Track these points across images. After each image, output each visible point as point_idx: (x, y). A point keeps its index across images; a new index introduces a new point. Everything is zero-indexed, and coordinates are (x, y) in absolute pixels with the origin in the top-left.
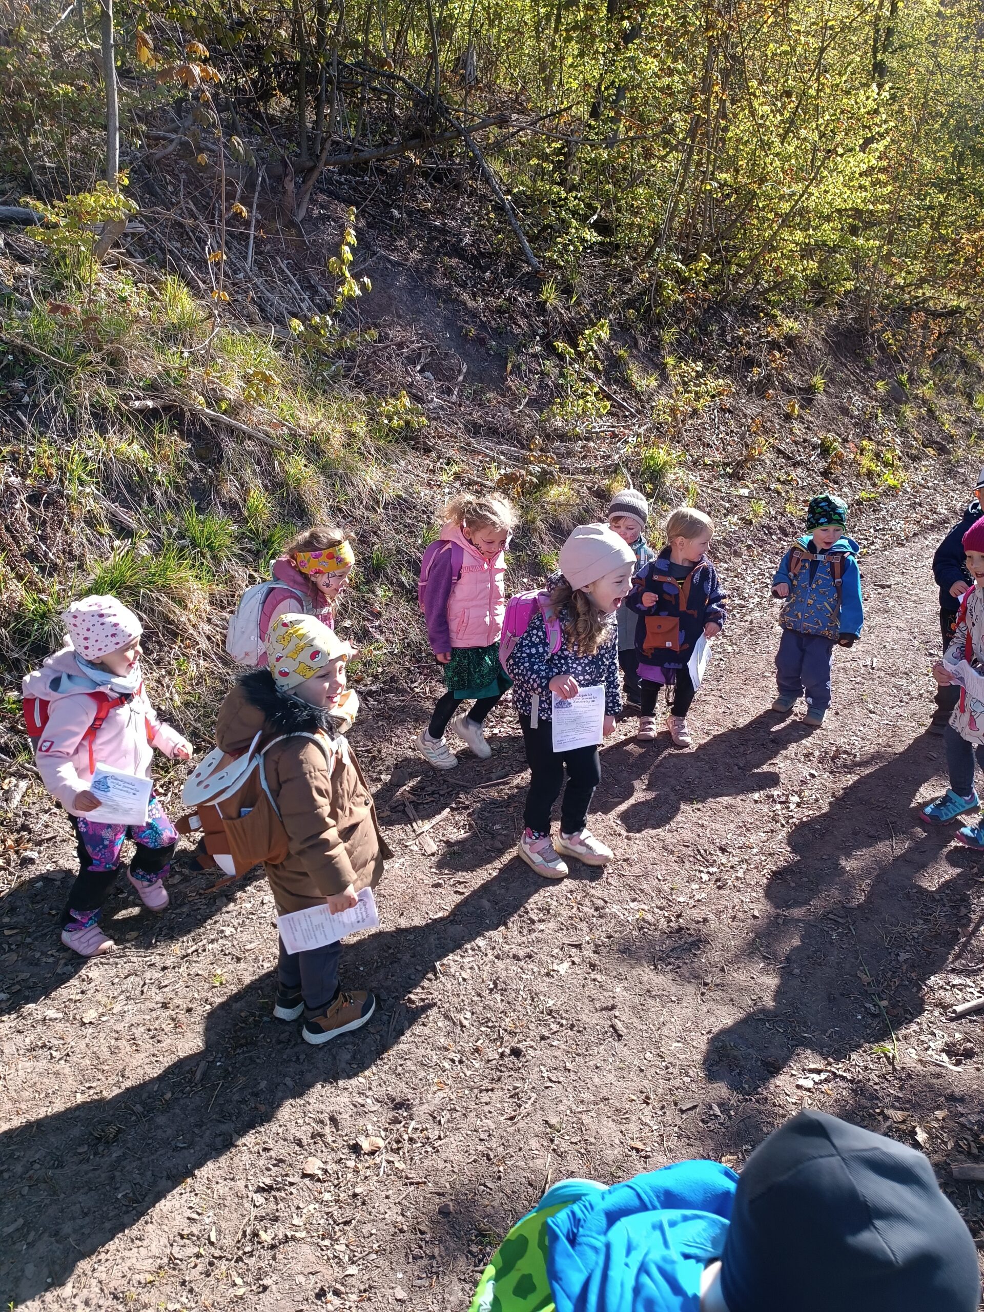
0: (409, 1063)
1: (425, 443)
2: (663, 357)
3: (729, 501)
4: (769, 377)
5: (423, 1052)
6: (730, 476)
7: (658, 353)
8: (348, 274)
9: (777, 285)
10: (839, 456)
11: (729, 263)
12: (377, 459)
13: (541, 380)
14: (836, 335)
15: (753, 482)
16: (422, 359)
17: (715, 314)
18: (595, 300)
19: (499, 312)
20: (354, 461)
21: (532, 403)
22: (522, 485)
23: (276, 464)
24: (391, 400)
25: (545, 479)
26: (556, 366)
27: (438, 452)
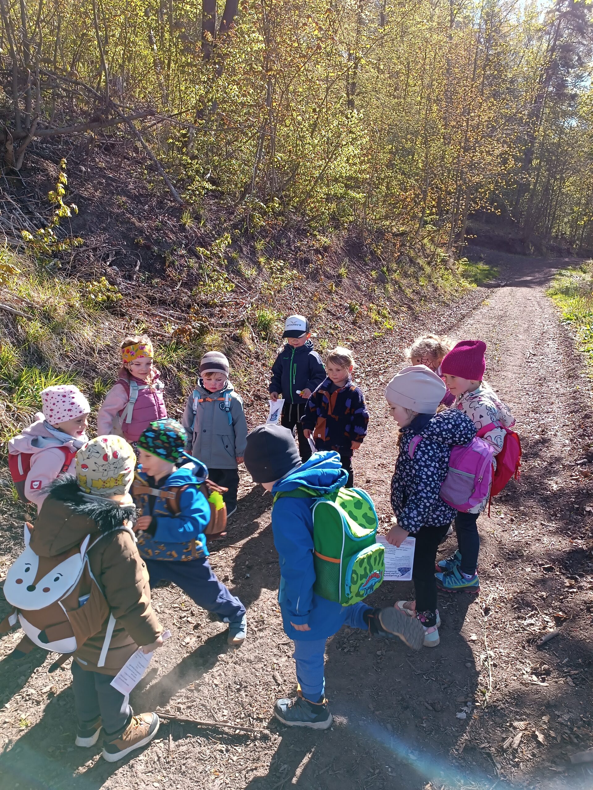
1: (120, 310)
2: (258, 258)
4: (317, 269)
7: (255, 255)
8: (61, 203)
9: (313, 218)
10: (360, 313)
11: (288, 204)
12: (90, 322)
13: (188, 271)
15: (318, 329)
16: (110, 259)
18: (215, 224)
19: (156, 229)
20: (75, 323)
21: (184, 285)
22: (190, 335)
23: (19, 327)
24: (95, 283)
25: (203, 331)
26: (196, 262)
27: (130, 315)
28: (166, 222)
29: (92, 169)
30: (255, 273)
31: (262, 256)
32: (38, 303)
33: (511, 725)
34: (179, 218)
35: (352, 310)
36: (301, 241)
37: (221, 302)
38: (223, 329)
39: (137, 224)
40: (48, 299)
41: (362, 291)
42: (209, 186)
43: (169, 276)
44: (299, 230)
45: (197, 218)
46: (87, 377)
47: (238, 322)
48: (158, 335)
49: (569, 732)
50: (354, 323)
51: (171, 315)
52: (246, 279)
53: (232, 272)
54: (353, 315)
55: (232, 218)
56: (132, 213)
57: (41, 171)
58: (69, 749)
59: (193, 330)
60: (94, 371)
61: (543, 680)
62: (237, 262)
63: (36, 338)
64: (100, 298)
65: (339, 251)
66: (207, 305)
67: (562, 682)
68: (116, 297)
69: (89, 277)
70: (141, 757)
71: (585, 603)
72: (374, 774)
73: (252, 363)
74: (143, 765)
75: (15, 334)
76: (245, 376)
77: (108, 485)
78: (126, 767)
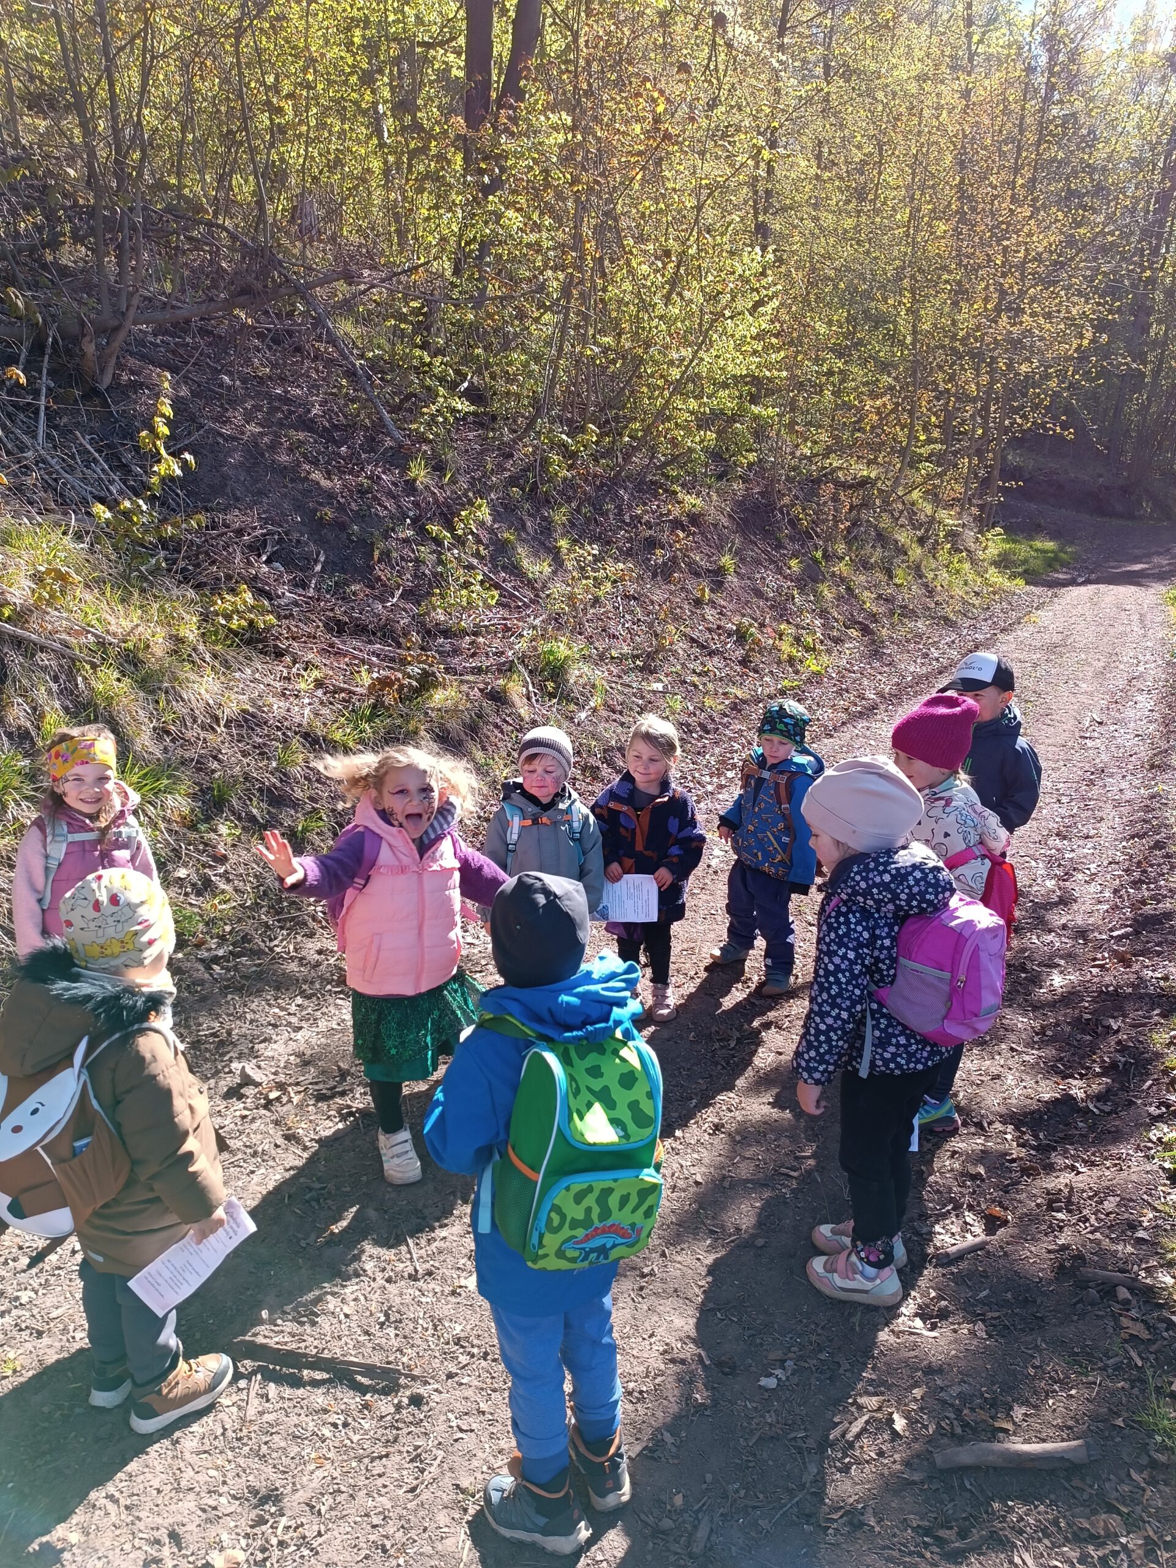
0: (276, 1438)
1: (276, 646)
2: (556, 540)
3: (642, 697)
4: (674, 559)
5: (295, 1419)
6: (642, 669)
7: (550, 536)
8: (163, 451)
9: (675, 459)
10: (757, 642)
11: (621, 435)
12: (213, 668)
13: (417, 568)
14: (743, 511)
15: (667, 675)
16: (269, 549)
17: (609, 491)
18: (473, 478)
19: (359, 491)
20: (186, 672)
21: (407, 595)
22: (399, 690)
23: (80, 679)
24: (228, 597)
25: (428, 682)
26: (432, 552)
27: (293, 656)
28: (379, 478)
29: (244, 381)
30: (547, 570)
31: (563, 536)
32: (114, 635)
33: (855, 1403)
34: (405, 469)
35: (741, 636)
36: (645, 504)
37: (476, 625)
38: (473, 678)
39: (325, 483)
40: (134, 629)
41: (767, 600)
42: (462, 405)
43: (379, 579)
44: (643, 482)
45: (439, 468)
46: (200, 769)
47: (504, 664)
48: (343, 690)
49: (952, 1416)
50: (744, 662)
51: (373, 653)
52: (529, 581)
53: (504, 568)
54: (743, 645)
55: (507, 466)
56: (315, 463)
57: (148, 388)
58: (78, 1410)
59: (406, 681)
60: (215, 758)
61: (933, 1327)
62: (515, 549)
63: (109, 699)
64: (235, 624)
65: (725, 521)
66: (446, 633)
67: (965, 1331)
68: (265, 622)
69: (209, 588)
70: (195, 1427)
71: (1048, 1193)
74: (196, 1440)
75: (71, 693)
76: (506, 765)
77: (108, 952)
78: (166, 1442)
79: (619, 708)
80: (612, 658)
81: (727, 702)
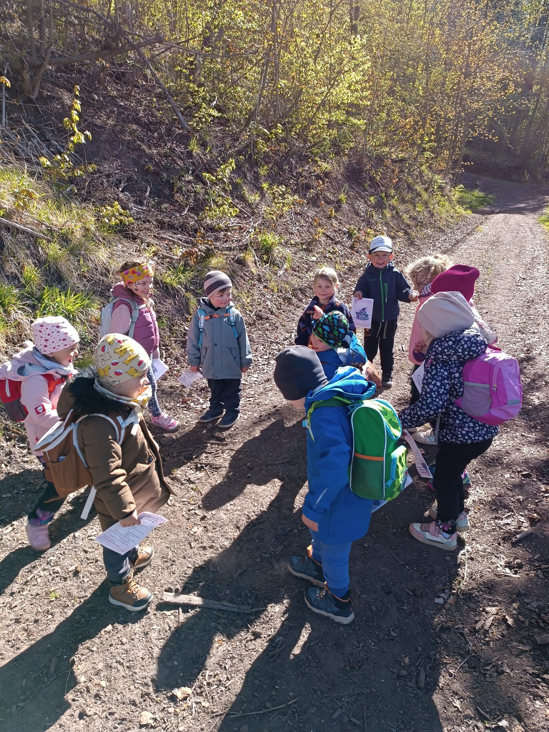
1: (132, 234)
2: (261, 184)
3: (307, 264)
4: (317, 195)
6: (305, 250)
7: (258, 181)
8: (76, 129)
9: (315, 144)
10: (358, 238)
11: (291, 131)
13: (195, 196)
14: (348, 172)
15: (317, 253)
16: (122, 185)
17: (285, 159)
18: (220, 151)
19: (165, 156)
20: (91, 246)
21: (191, 210)
22: (196, 258)
23: (40, 249)
24: (109, 208)
25: (209, 254)
26: (202, 188)
27: (141, 239)
28: (174, 149)
29: (104, 98)
30: (258, 199)
31: (265, 181)
32: (56, 226)
33: (484, 610)
34: (187, 145)
35: (350, 235)
36: (303, 166)
37: (226, 226)
38: (228, 253)
39: (147, 151)
40: (66, 223)
41: (361, 217)
42: (215, 113)
43: (177, 201)
44: (300, 156)
45: (203, 145)
46: (103, 296)
47: (241, 246)
48: (167, 257)
49: (537, 617)
50: (352, 247)
51: (179, 239)
52: (249, 204)
53: (237, 197)
54: (351, 239)
55: (236, 145)
56: (142, 141)
57: (57, 99)
59: (199, 253)
61: (516, 573)
62: (242, 187)
63: (55, 259)
64: (113, 221)
65: (340, 177)
66: (212, 229)
67: (533, 575)
68: (128, 221)
69: (104, 201)
72: (358, 647)
73: (254, 285)
75: (36, 255)
76: (248, 297)
79: (297, 269)
80: (291, 244)
81: (346, 267)
